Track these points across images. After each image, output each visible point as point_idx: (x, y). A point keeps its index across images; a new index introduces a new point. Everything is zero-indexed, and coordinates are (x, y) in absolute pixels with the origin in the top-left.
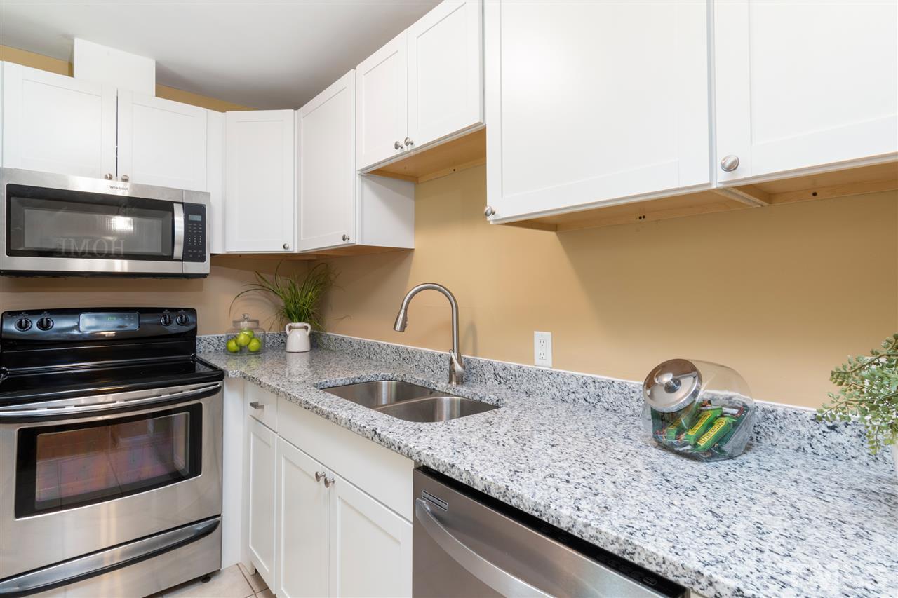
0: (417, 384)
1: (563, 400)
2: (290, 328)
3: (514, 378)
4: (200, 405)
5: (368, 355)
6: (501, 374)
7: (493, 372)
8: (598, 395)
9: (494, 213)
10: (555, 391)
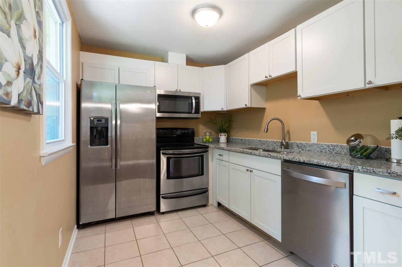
0: (270, 150)
1: (321, 152)
2: (220, 135)
3: (304, 146)
4: (203, 155)
5: (248, 143)
6: (299, 145)
7: (296, 145)
8: (333, 149)
9: (300, 96)
10: (318, 149)
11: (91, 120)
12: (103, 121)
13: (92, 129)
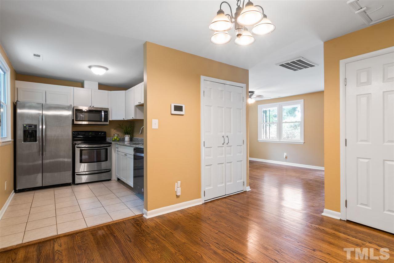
4: (107, 148)
11: (24, 126)
12: (33, 127)
13: (25, 132)
